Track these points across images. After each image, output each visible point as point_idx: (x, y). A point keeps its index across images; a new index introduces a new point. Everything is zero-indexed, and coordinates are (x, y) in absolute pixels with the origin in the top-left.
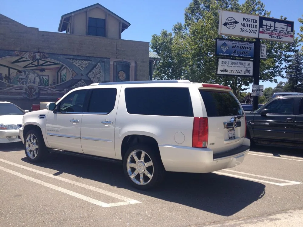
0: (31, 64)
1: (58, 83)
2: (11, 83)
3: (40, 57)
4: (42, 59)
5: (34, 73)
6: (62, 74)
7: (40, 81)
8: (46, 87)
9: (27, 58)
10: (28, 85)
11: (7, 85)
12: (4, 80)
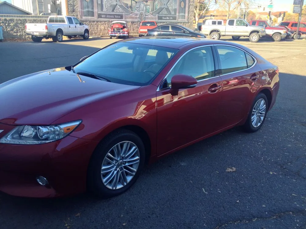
1: (153, 11)
2: (132, 11)
5: (143, 3)
6: (156, 4)
7: (146, 9)
8: (148, 13)
10: (140, 12)
11: (131, 12)
12: (129, 8)
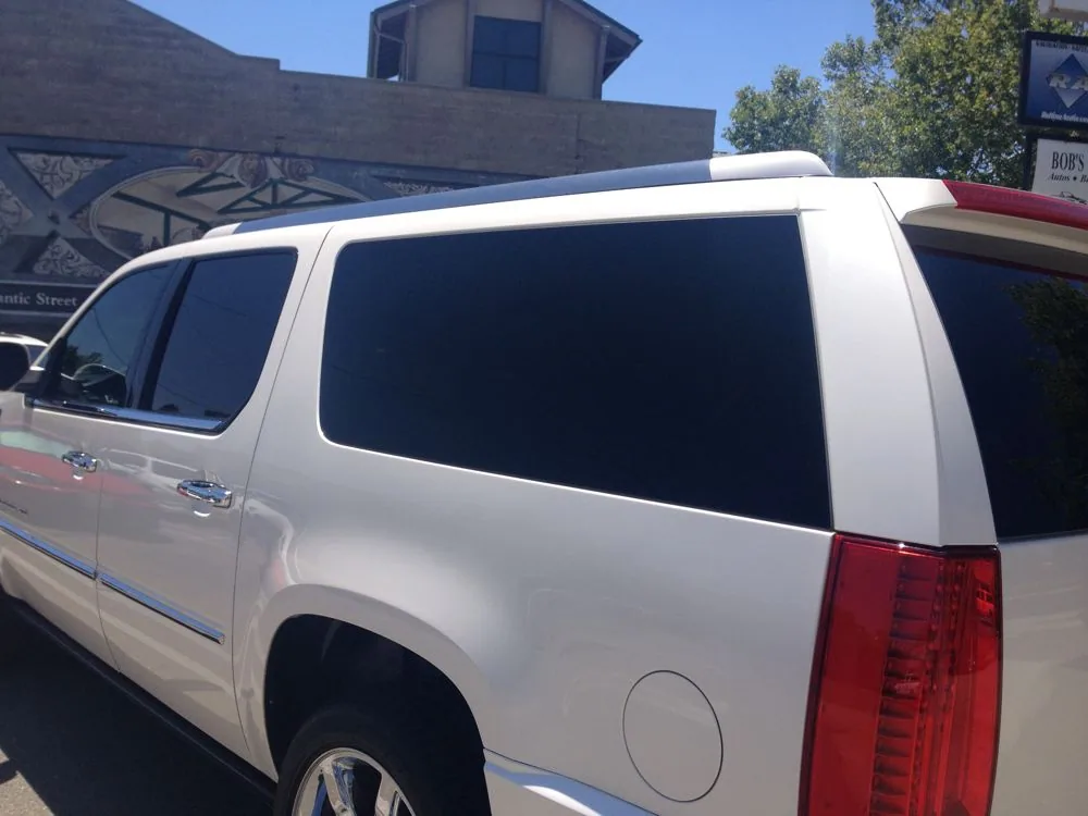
0: (249, 197)
3: (283, 172)
4: (290, 181)
9: (232, 177)
